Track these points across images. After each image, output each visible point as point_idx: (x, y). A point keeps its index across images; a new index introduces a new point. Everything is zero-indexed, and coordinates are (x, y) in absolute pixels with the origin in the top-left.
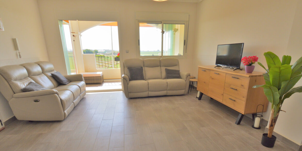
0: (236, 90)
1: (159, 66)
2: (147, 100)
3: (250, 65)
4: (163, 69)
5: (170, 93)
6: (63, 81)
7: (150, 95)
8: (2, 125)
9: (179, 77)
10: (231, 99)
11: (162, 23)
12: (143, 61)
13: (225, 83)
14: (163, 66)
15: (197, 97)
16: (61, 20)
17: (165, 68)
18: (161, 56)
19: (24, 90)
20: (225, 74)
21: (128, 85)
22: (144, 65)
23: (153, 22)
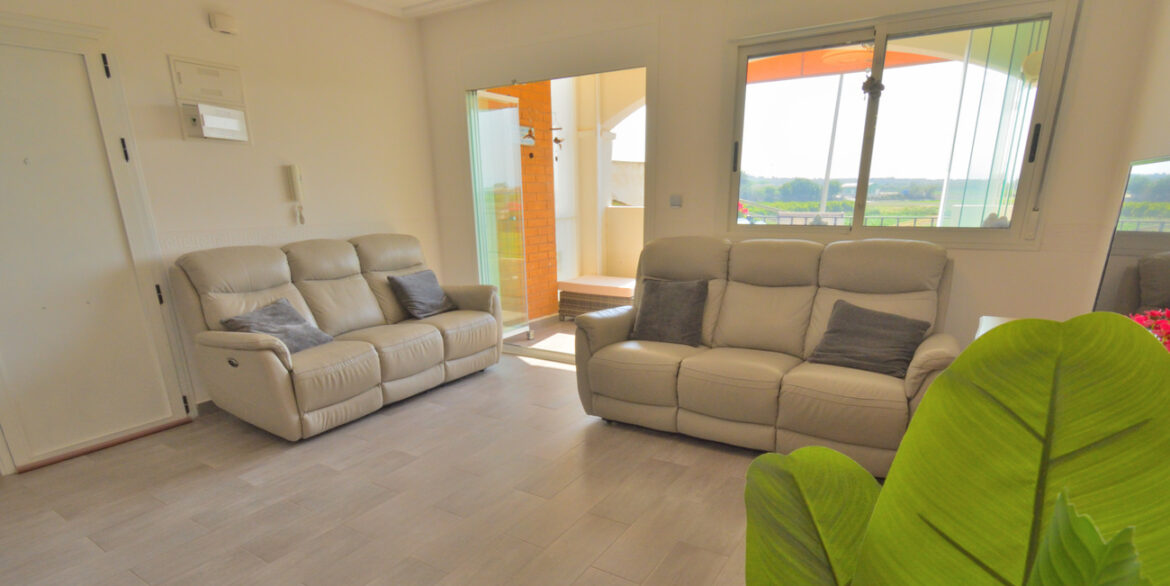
1: (808, 284)
6: (417, 305)
8: (187, 410)
11: (874, 33)
12: (728, 252)
14: (830, 286)
18: (851, 229)
19: (230, 325)
21: (590, 361)
22: (727, 273)
23: (825, 39)
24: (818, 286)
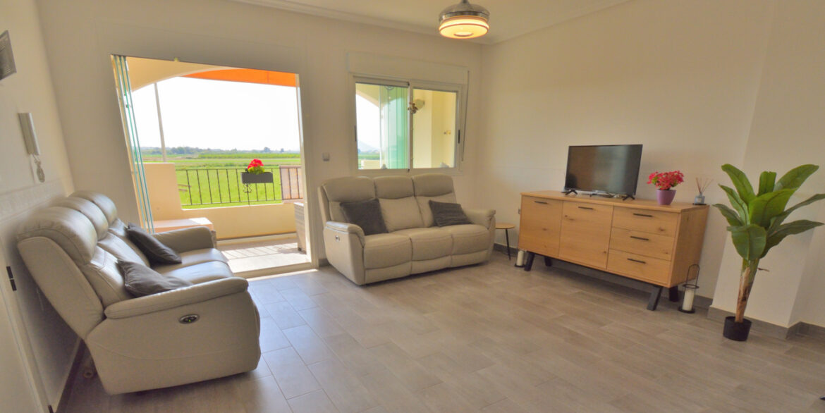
0: (647, 240)
1: (411, 196)
2: (411, 284)
3: (668, 188)
4: (424, 201)
7: (414, 272)
9: (465, 220)
10: (631, 260)
11: (409, 85)
12: (375, 184)
13: (612, 227)
14: (421, 195)
15: (516, 266)
16: (120, 56)
17: (428, 199)
18: (409, 170)
20: (612, 208)
21: (365, 250)
22: (376, 195)
23: (388, 82)
24: (415, 196)
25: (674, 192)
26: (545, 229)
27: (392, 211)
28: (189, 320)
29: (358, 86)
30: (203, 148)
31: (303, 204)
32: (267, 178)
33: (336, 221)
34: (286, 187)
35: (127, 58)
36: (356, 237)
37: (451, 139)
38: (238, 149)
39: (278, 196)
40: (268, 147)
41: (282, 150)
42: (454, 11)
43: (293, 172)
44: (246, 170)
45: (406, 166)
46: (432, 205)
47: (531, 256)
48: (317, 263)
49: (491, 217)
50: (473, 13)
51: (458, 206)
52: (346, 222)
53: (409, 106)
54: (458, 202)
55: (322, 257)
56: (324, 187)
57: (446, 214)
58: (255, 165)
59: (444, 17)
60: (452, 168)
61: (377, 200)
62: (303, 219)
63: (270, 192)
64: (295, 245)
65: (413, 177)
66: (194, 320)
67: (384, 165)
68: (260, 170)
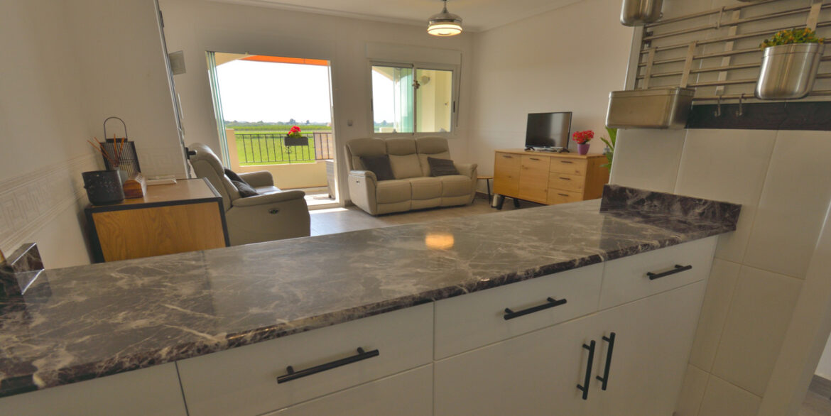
0: (569, 179)
1: (414, 153)
3: (584, 143)
4: (424, 158)
5: (447, 201)
7: (413, 208)
9: (456, 173)
10: (560, 195)
11: (413, 66)
12: (386, 144)
13: (549, 172)
14: (422, 153)
15: (492, 207)
16: (211, 52)
17: (426, 156)
18: (413, 134)
20: (549, 158)
21: (377, 189)
22: (387, 152)
23: (398, 65)
24: (417, 153)
25: (589, 145)
26: (510, 177)
27: (399, 164)
28: (274, 211)
29: (373, 67)
30: (230, 121)
31: (334, 161)
32: (303, 141)
33: (357, 169)
34: (318, 149)
35: (216, 53)
36: (371, 179)
37: (449, 109)
38: (264, 121)
39: (313, 157)
40: (294, 119)
41: (308, 122)
42: (437, 18)
43: (324, 137)
44: (288, 135)
45: (411, 130)
46: (431, 161)
47: (502, 199)
48: (343, 203)
49: (474, 168)
50: (450, 20)
51: (452, 162)
52: (363, 169)
53: (413, 83)
54: (452, 159)
55: (347, 199)
56: (349, 146)
57: (441, 167)
58: (294, 131)
59: (430, 23)
60: (449, 133)
61: (387, 156)
62: (333, 172)
63: (306, 153)
64: (327, 195)
65: (416, 139)
66: (276, 212)
67: (395, 130)
68: (299, 135)
